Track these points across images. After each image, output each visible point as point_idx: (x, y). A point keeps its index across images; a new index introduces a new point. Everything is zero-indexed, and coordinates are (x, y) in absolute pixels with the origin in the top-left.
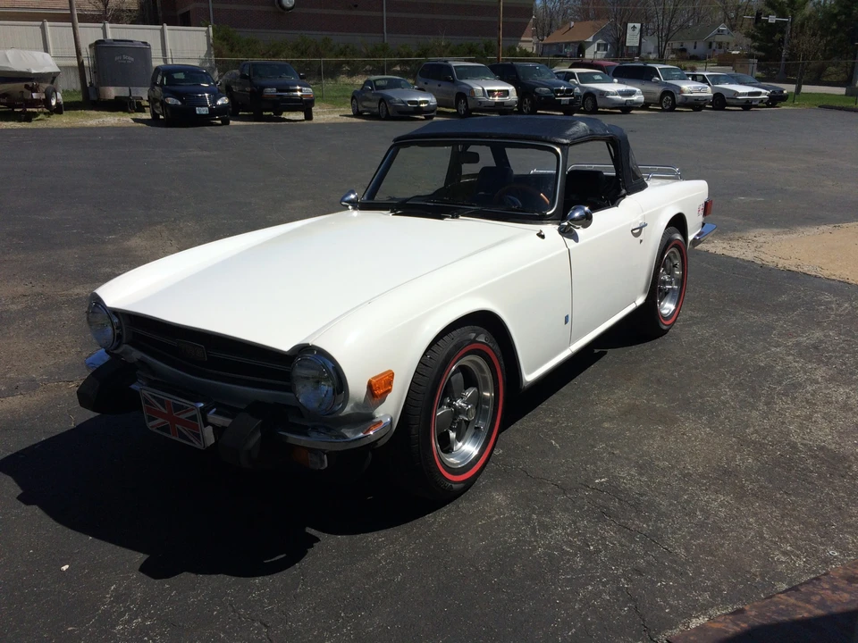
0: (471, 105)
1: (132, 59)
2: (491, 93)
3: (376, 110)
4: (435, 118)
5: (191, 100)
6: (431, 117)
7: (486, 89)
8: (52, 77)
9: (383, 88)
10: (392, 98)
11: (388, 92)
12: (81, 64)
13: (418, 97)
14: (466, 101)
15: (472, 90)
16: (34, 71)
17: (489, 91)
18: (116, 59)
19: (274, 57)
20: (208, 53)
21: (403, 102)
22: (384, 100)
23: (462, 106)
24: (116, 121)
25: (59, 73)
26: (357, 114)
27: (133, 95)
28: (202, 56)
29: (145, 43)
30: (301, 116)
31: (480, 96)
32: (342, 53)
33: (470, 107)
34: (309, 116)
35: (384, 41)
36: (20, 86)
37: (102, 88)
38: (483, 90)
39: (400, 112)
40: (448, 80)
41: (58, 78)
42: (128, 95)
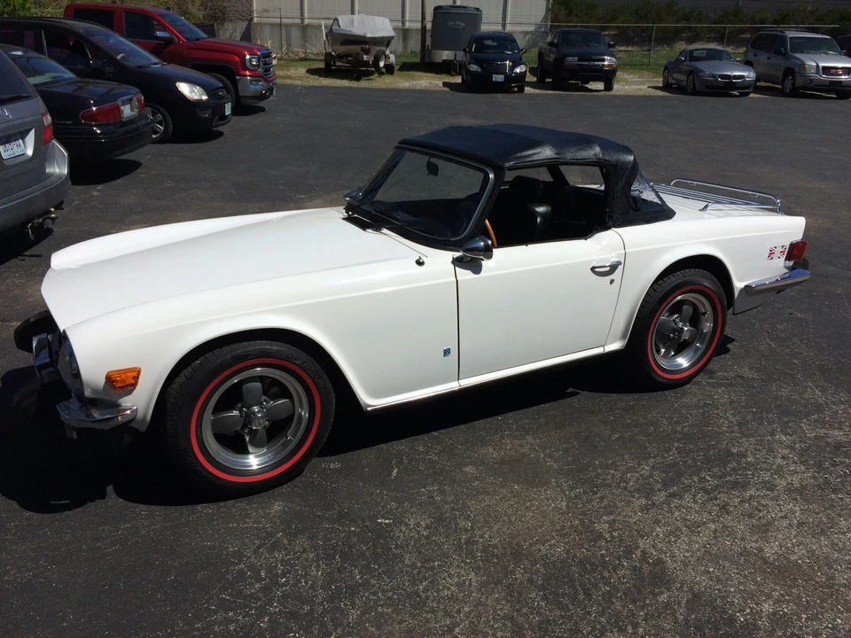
0: (799, 82)
1: (464, 25)
2: (826, 70)
3: (684, 83)
4: (751, 95)
5: (489, 66)
6: (747, 94)
7: (821, 65)
8: (386, 41)
9: (698, 59)
10: (701, 71)
11: (700, 65)
12: (424, 28)
13: (735, 71)
14: (794, 78)
15: (803, 65)
16: (369, 35)
17: (824, 68)
18: (450, 24)
19: (610, 22)
20: (545, 17)
21: (714, 76)
22: (692, 73)
23: (788, 83)
24: (427, 84)
25: (393, 37)
26: (667, 87)
27: (457, 59)
28: (539, 21)
29: (478, 9)
30: (600, 86)
31: (812, 73)
32: (686, 18)
33: (796, 85)
34: (608, 87)
35: (738, 6)
36: (356, 48)
37: (434, 51)
38: (818, 66)
39: (707, 87)
40: (778, 53)
41: (393, 42)
42: (452, 58)
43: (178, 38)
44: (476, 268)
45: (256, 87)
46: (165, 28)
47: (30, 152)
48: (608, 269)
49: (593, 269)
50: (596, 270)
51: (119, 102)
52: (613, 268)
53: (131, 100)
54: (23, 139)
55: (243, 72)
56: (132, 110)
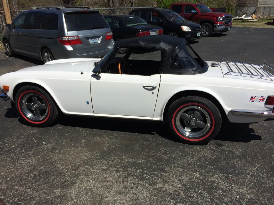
43: (199, 13)
44: (98, 78)
45: (220, 28)
46: (195, 9)
47: (99, 42)
48: (151, 88)
49: (144, 87)
50: (145, 87)
51: (150, 31)
52: (154, 88)
53: (156, 31)
54: (98, 38)
55: (216, 23)
56: (156, 33)
